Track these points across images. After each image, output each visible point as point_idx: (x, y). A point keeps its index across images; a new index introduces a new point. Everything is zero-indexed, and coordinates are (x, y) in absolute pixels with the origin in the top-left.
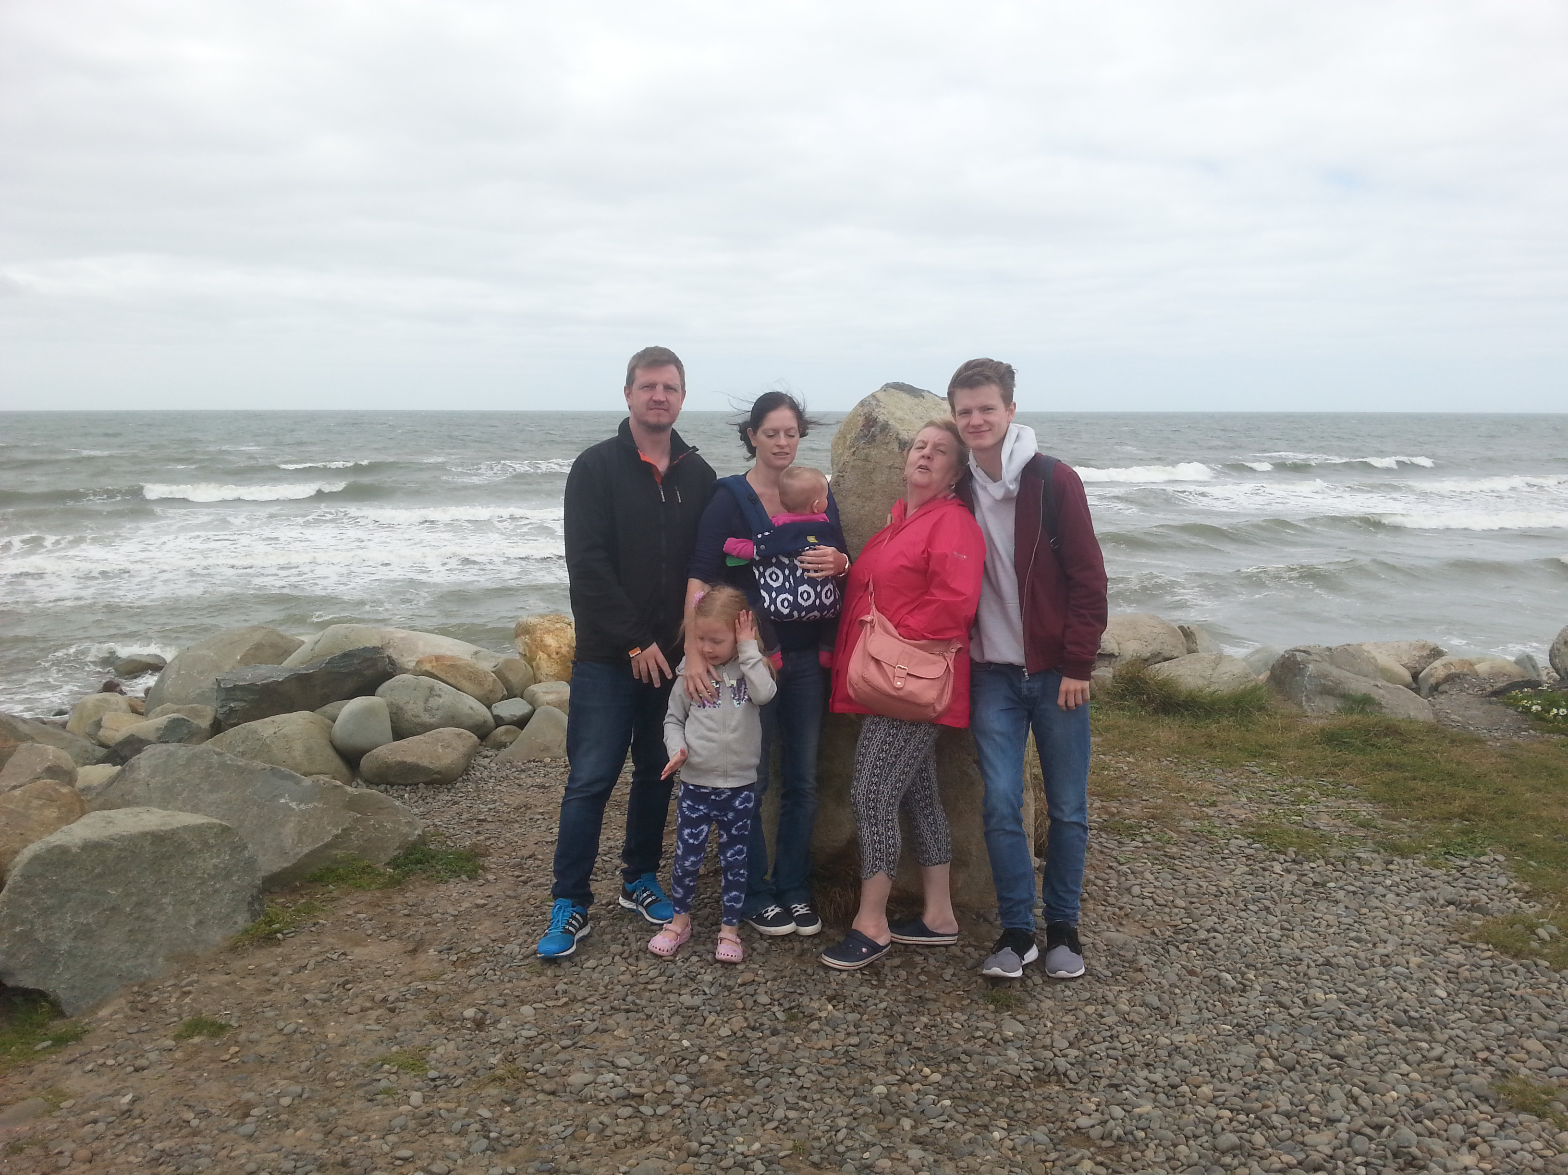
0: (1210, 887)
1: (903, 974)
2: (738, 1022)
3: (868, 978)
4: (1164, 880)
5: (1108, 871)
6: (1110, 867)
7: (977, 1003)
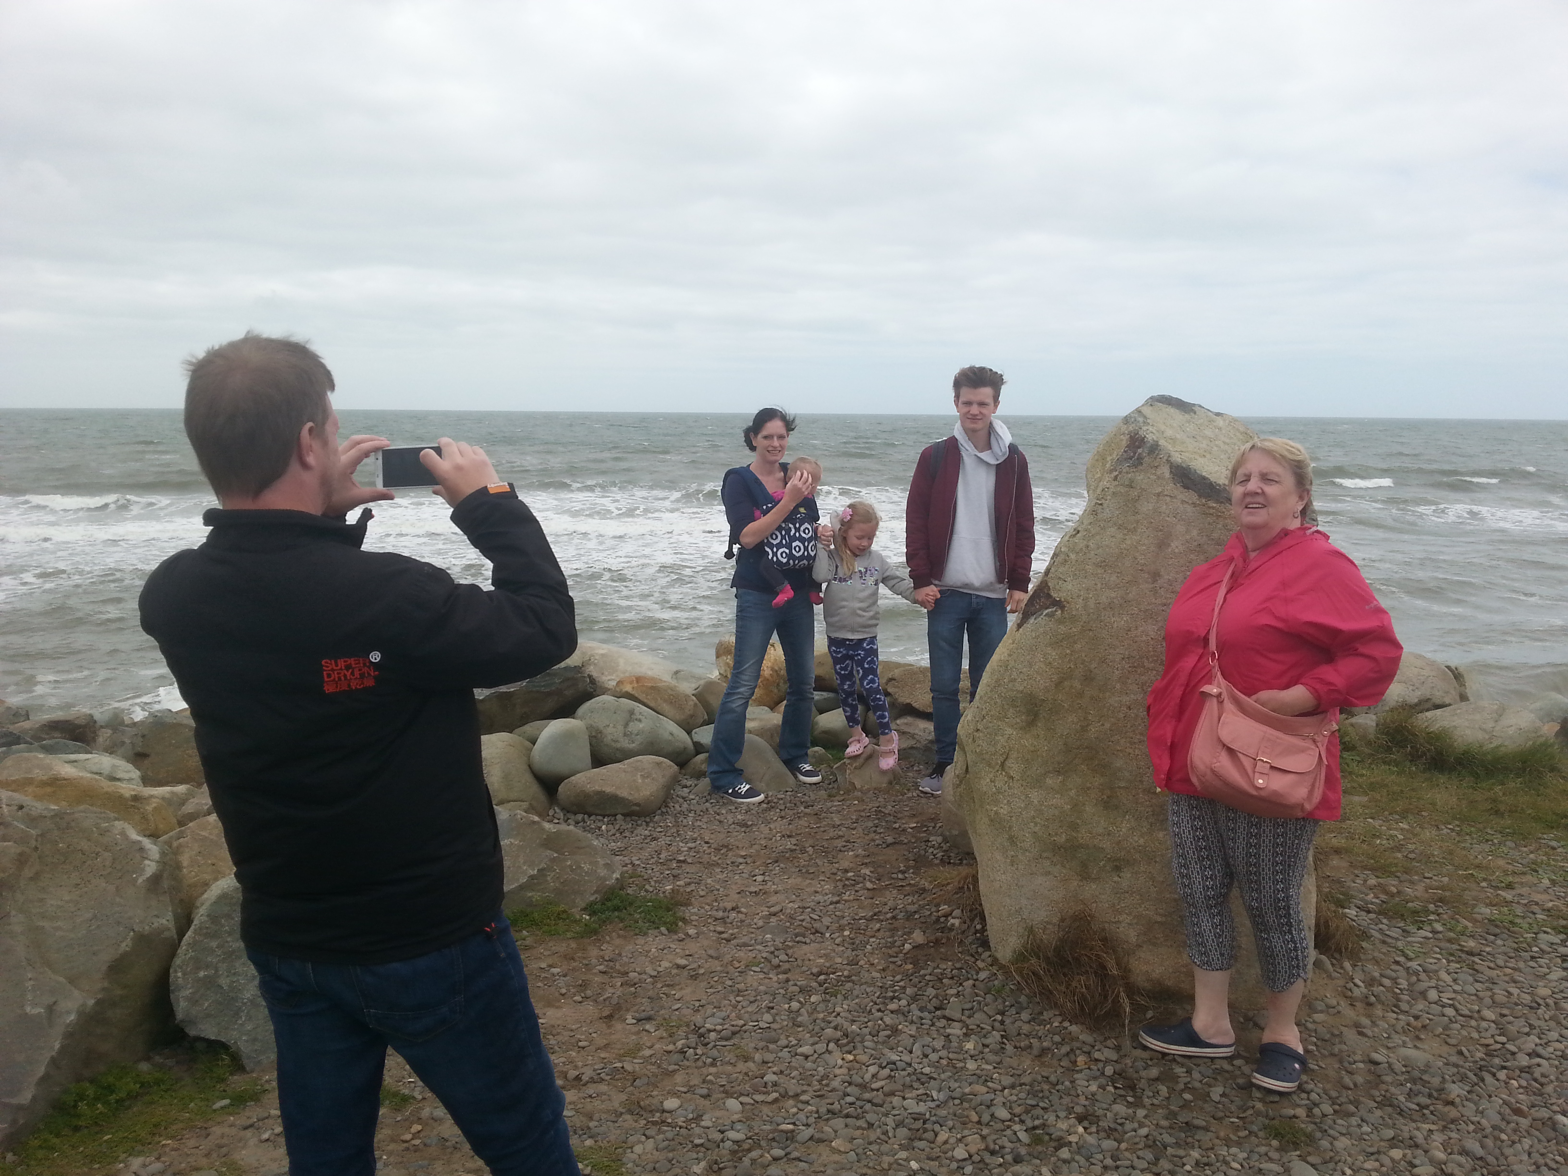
0: (1523, 995)
1: (1164, 1090)
2: (975, 1143)
3: (1122, 1092)
4: (1465, 983)
5: (1394, 967)
6: (1397, 963)
7: (1256, 1136)
